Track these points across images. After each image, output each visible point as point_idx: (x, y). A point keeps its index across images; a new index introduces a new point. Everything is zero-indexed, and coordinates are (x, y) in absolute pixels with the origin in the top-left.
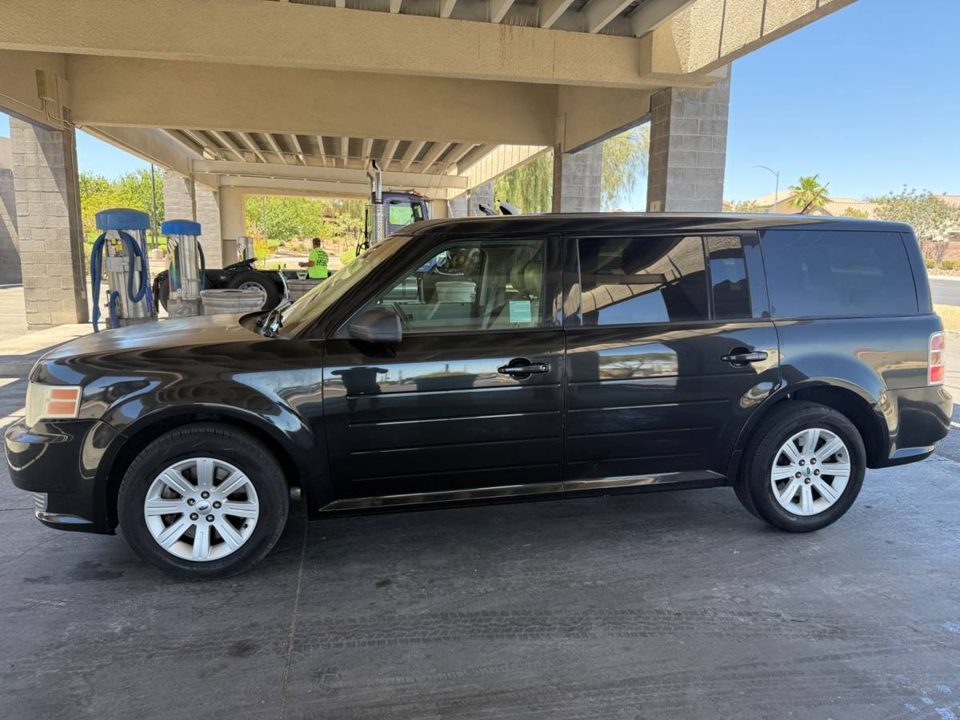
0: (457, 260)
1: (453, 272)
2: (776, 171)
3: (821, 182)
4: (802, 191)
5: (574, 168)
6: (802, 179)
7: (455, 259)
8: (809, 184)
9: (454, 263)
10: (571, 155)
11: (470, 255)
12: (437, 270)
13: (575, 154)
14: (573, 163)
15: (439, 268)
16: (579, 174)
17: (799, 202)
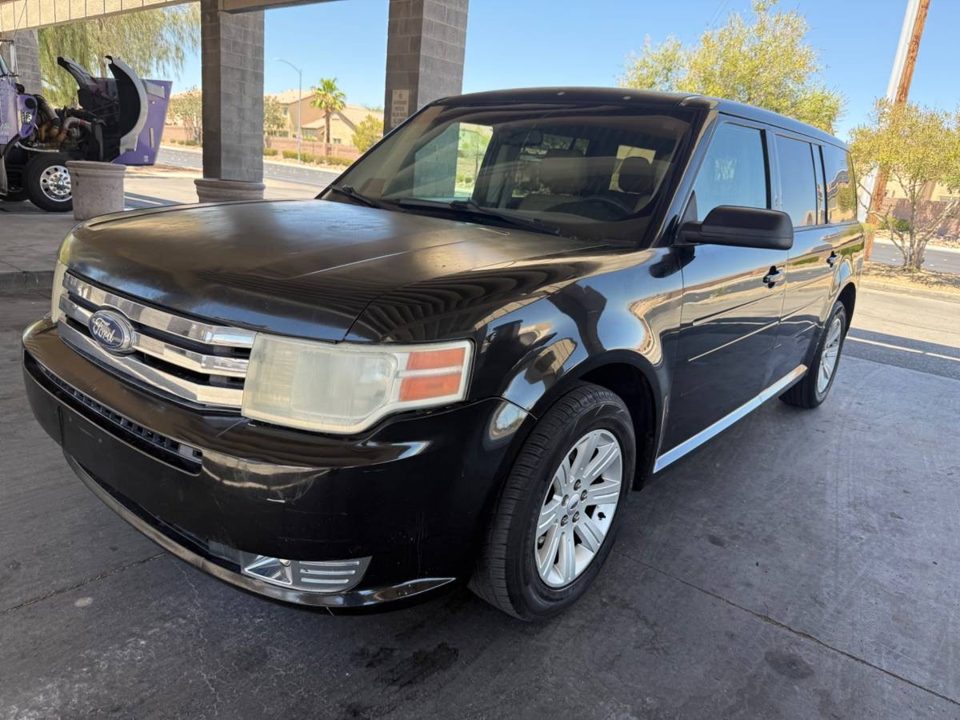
0: (47, 131)
1: (41, 148)
2: (299, 68)
3: (340, 87)
4: (324, 93)
5: (233, 31)
6: (322, 80)
7: (44, 128)
8: (329, 87)
9: (43, 134)
10: (230, 15)
11: (67, 125)
12: (18, 144)
13: (235, 15)
14: (233, 25)
15: (22, 141)
16: (239, 40)
17: (321, 103)
